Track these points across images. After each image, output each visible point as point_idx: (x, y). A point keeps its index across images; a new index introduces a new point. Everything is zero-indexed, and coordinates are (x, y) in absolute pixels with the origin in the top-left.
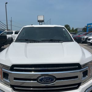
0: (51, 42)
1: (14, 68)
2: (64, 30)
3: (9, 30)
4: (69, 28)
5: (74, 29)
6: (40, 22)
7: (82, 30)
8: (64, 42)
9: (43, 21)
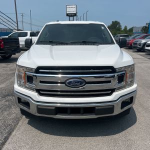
0: (83, 45)
1: (40, 71)
2: (103, 28)
3: (20, 30)
4: (120, 26)
5: (128, 29)
6: (70, 16)
7: (142, 30)
8: (101, 44)
9: (75, 15)
